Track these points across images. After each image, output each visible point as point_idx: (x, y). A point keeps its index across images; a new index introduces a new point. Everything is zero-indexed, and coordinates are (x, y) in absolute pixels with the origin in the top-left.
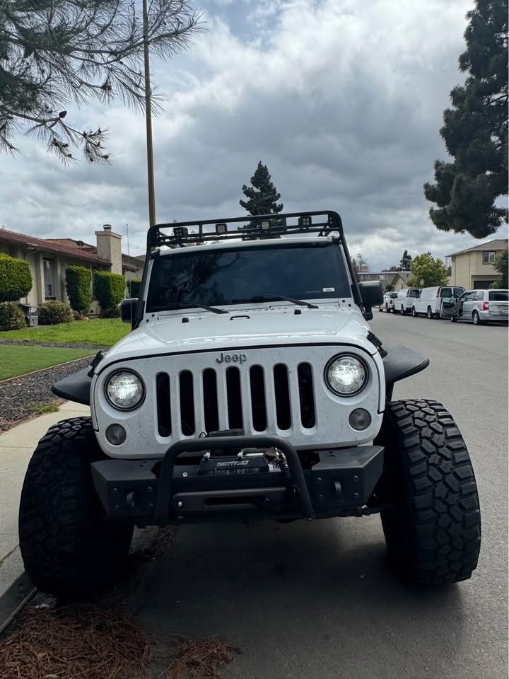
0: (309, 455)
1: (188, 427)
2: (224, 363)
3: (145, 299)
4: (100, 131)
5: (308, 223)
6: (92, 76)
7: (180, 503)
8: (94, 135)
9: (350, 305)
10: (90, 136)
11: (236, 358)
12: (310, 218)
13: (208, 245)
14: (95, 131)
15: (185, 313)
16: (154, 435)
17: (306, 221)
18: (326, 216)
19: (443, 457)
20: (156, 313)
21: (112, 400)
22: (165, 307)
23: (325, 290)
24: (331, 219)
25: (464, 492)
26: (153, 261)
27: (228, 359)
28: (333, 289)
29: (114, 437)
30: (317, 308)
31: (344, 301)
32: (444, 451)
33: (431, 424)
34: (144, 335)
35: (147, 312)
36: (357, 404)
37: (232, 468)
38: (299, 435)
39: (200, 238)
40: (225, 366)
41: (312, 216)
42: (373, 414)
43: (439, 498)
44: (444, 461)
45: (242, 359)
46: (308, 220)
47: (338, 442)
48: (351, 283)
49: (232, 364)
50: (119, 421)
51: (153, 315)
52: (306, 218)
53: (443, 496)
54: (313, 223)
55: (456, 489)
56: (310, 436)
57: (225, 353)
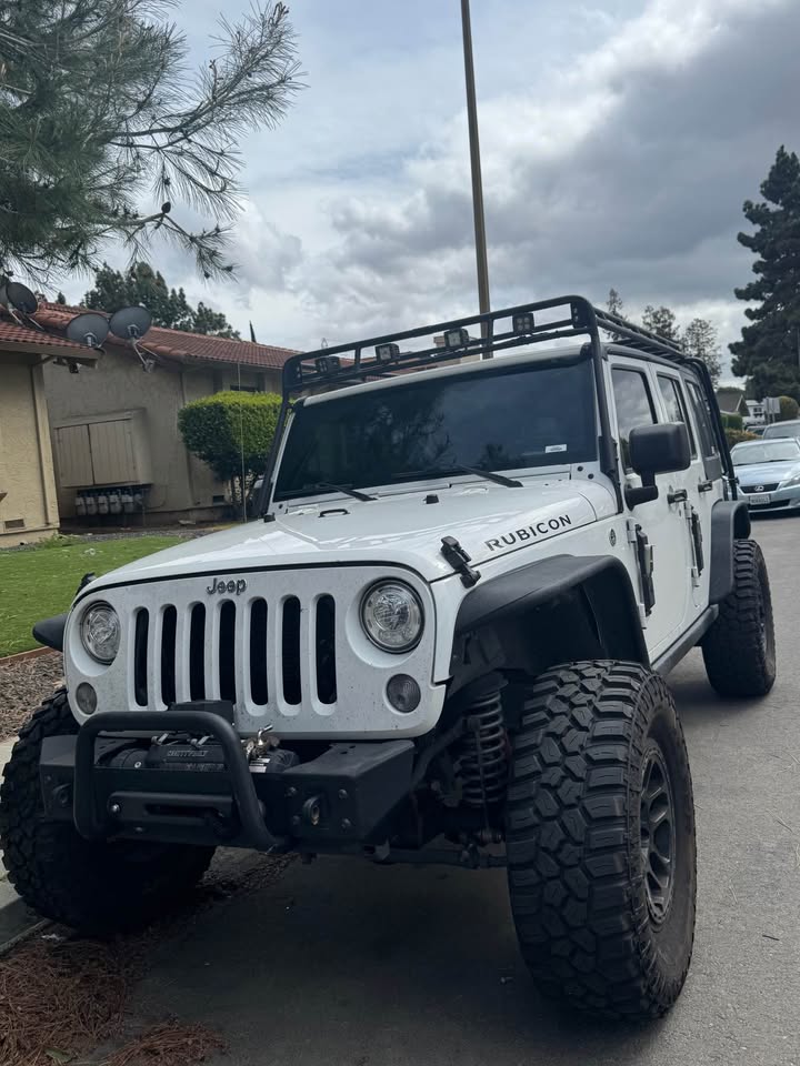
2: (216, 594)
3: (275, 479)
4: (218, 230)
5: (527, 327)
7: (115, 807)
8: (209, 236)
9: (591, 476)
10: (202, 237)
11: (232, 587)
12: (531, 316)
14: (211, 229)
16: (126, 701)
18: (568, 306)
19: (569, 774)
22: (299, 491)
23: (549, 449)
24: (576, 311)
27: (221, 588)
28: (563, 448)
30: (519, 485)
31: (580, 469)
33: (575, 712)
35: (274, 501)
36: (398, 667)
37: (183, 761)
38: (313, 715)
40: (218, 598)
41: (534, 313)
42: (424, 685)
43: (545, 850)
44: (569, 782)
45: (239, 588)
46: (527, 319)
47: (367, 729)
48: (599, 434)
49: (227, 596)
50: (89, 678)
51: (281, 507)
52: (522, 317)
53: (554, 845)
54: (536, 325)
55: (579, 836)
56: (327, 717)
57: (221, 578)
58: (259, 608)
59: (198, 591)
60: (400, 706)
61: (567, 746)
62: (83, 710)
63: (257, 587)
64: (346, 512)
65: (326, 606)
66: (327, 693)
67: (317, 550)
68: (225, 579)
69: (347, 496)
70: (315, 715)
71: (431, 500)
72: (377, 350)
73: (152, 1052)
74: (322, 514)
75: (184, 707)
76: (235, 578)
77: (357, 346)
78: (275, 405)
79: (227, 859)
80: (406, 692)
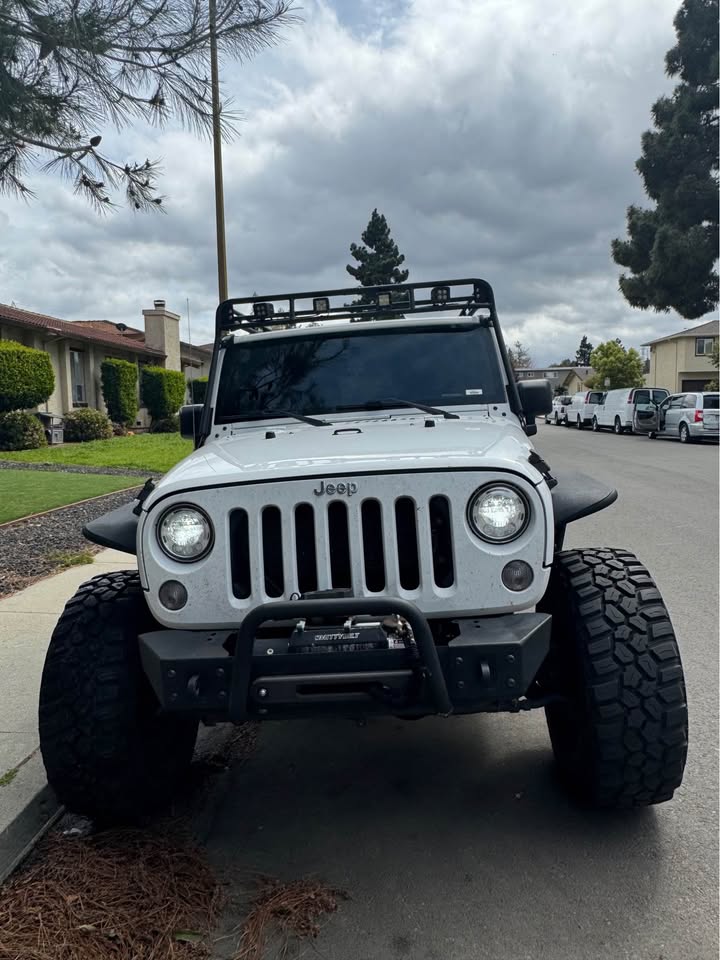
0: (446, 626)
1: (275, 585)
2: (325, 495)
3: (214, 405)
4: (148, 165)
5: (445, 297)
6: (137, 84)
7: (263, 692)
8: (139, 170)
9: (504, 414)
10: (135, 171)
11: (342, 489)
12: (448, 290)
13: (303, 328)
14: (141, 163)
15: (270, 425)
16: (226, 595)
17: (442, 295)
18: (472, 286)
19: (636, 629)
20: (229, 426)
21: (167, 547)
23: (468, 392)
24: (478, 290)
25: (665, 679)
26: (224, 350)
27: (331, 490)
28: (480, 392)
29: (171, 599)
30: (458, 418)
31: (495, 408)
32: (637, 621)
33: (619, 584)
34: (211, 456)
35: (216, 423)
36: (515, 554)
37: (335, 643)
38: (430, 598)
39: (290, 319)
40: (326, 499)
41: (451, 287)
42: (537, 568)
43: (630, 688)
44: (637, 635)
45: (350, 491)
46: (445, 292)
47: (485, 607)
48: (505, 382)
49: (336, 497)
50: (177, 576)
51: (225, 429)
52: (442, 289)
53: (634, 684)
54: (452, 297)
55: (653, 674)
56: (447, 599)
57: (327, 482)
58: (371, 509)
59: (304, 493)
61: (627, 609)
62: (166, 607)
63: (367, 489)
64: (360, 431)
66: (445, 575)
68: (333, 482)
70: (435, 597)
73: (282, 912)
74: (336, 433)
76: (345, 481)
77: (291, 298)
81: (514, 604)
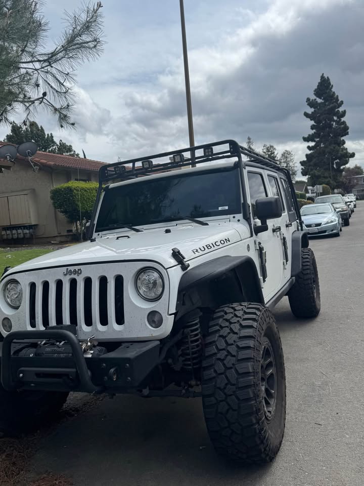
2: (68, 275)
3: (95, 222)
4: (68, 106)
5: (210, 153)
7: (21, 375)
8: (64, 108)
9: (239, 221)
10: (61, 109)
11: (75, 272)
12: (212, 149)
14: (65, 105)
16: (26, 325)
17: (208, 152)
18: (228, 145)
19: (229, 353)
20: (100, 233)
22: (107, 228)
23: (220, 208)
24: (231, 146)
25: (240, 385)
26: (104, 192)
27: (70, 272)
28: (227, 208)
30: (207, 224)
31: (234, 217)
35: (95, 232)
36: (152, 307)
37: (54, 352)
40: (69, 277)
41: (213, 147)
42: (164, 315)
43: (219, 388)
44: (229, 357)
45: (78, 272)
46: (210, 150)
47: (139, 336)
48: (242, 201)
49: (73, 276)
50: (8, 315)
51: (98, 235)
52: (208, 149)
53: (222, 386)
54: (214, 153)
55: (233, 381)
56: (119, 331)
57: (70, 268)
58: (88, 282)
59: (59, 274)
60: (154, 325)
61: (228, 341)
62: (5, 330)
63: (87, 272)
64: (129, 237)
65: (119, 280)
66: (120, 320)
67: (115, 254)
68: (72, 268)
69: (129, 230)
70: (114, 330)
71: (168, 231)
72: (142, 163)
74: (118, 238)
75: (53, 328)
76: (77, 268)
77: (134, 161)
78: (96, 187)
79: (75, 397)
80: (156, 319)
81: (153, 335)
